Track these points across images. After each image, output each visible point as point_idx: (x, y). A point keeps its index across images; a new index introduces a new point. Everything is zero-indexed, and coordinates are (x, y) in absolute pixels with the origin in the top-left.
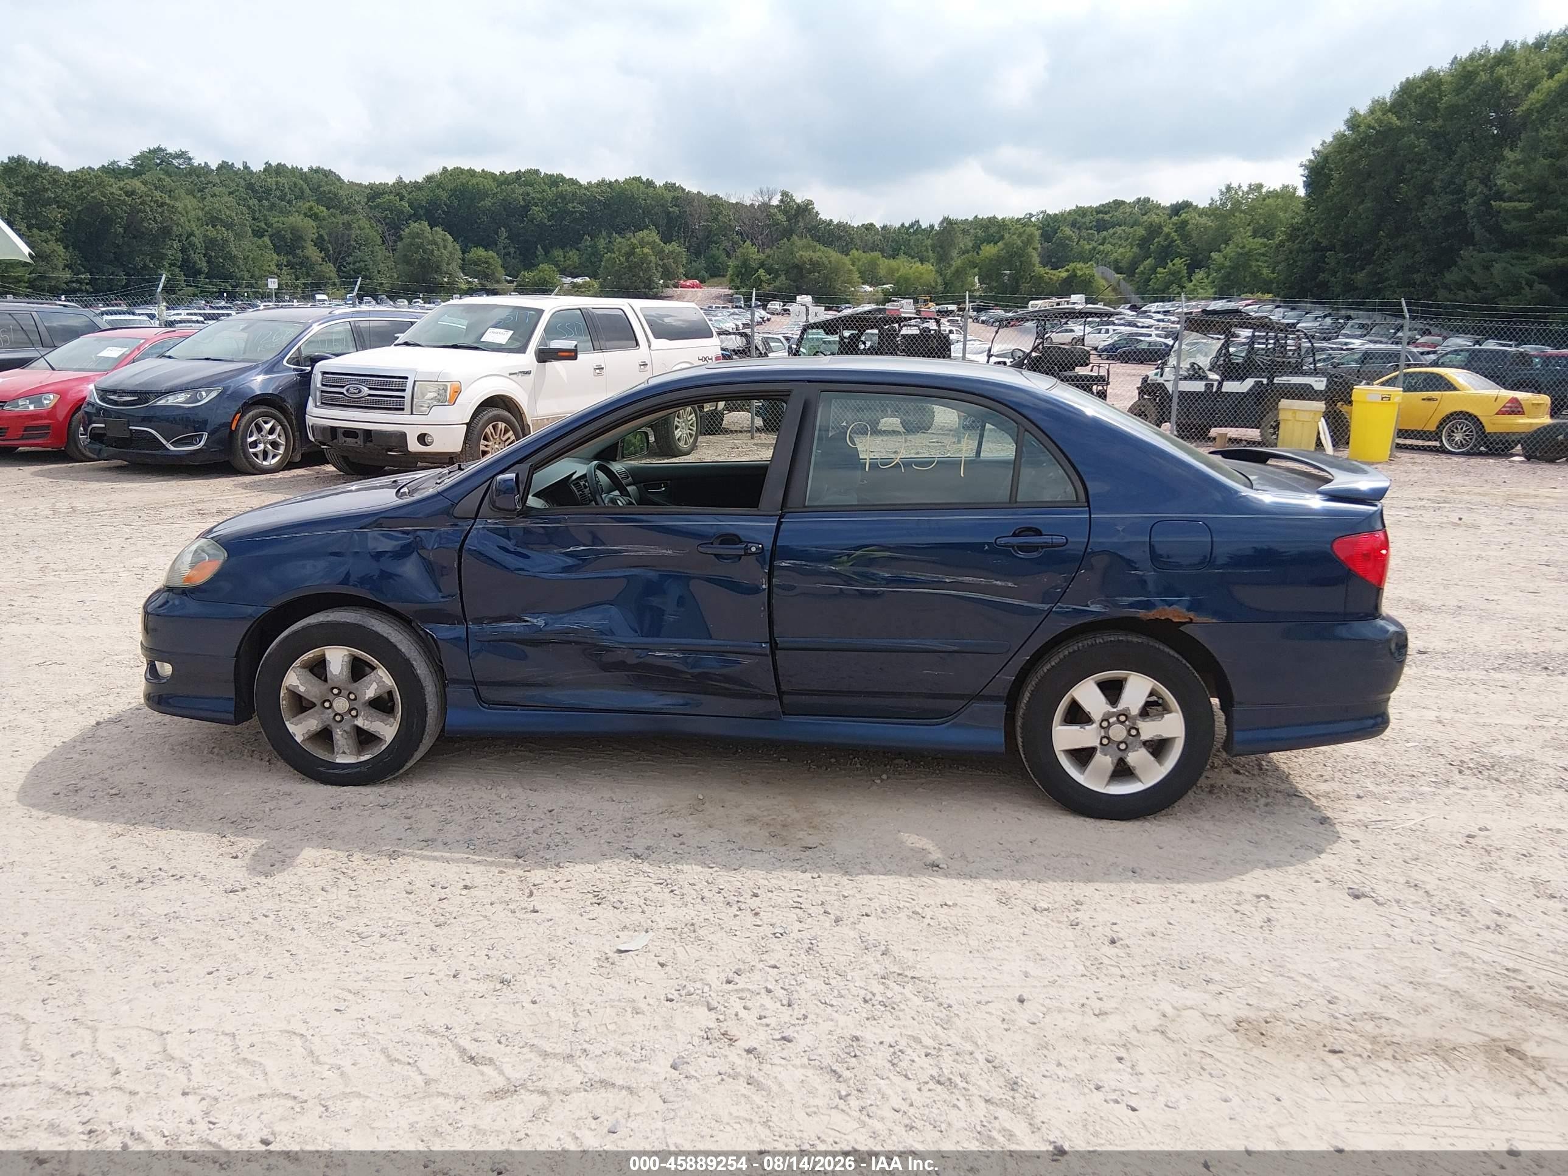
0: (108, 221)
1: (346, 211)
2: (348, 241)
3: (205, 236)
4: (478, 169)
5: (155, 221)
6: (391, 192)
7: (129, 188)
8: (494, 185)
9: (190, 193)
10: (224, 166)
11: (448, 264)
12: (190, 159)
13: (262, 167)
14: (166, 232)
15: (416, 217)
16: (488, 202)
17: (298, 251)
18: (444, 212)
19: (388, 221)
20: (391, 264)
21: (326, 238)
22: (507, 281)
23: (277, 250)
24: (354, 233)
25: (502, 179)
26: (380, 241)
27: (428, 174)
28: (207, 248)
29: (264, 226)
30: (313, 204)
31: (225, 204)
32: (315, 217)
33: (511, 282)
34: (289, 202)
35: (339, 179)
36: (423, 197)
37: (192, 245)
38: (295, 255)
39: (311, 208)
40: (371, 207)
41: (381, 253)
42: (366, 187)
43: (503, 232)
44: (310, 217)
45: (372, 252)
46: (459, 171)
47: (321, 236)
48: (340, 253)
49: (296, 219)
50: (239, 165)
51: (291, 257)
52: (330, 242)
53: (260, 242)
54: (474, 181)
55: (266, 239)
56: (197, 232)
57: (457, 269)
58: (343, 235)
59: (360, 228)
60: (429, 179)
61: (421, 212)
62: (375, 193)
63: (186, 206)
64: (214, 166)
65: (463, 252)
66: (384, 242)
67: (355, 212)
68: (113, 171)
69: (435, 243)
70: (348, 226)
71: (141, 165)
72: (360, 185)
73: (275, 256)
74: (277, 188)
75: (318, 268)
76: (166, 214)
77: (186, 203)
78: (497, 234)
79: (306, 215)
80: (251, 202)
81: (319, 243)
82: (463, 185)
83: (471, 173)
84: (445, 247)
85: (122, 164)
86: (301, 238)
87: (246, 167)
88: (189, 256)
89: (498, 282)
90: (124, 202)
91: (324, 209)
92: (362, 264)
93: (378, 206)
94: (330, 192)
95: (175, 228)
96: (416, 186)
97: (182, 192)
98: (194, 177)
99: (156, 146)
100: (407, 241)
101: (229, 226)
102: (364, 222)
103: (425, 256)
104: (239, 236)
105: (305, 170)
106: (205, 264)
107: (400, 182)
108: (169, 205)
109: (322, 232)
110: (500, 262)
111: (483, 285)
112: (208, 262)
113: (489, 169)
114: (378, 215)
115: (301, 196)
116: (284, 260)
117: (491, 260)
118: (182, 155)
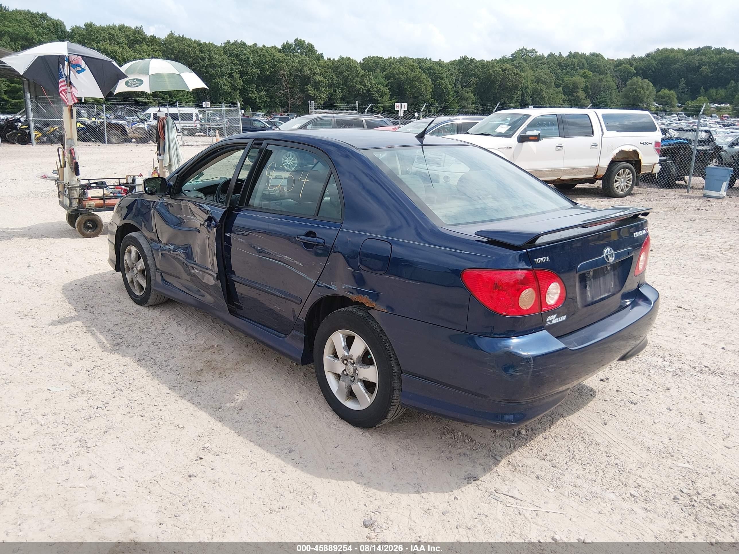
0: (493, 82)
1: (602, 73)
2: (600, 88)
3: (533, 88)
4: (676, 48)
5: (512, 82)
6: (627, 63)
7: (504, 68)
8: (683, 56)
9: (532, 68)
10: (551, 55)
11: (648, 98)
12: (536, 52)
13: (567, 54)
14: (516, 87)
15: (637, 74)
16: (677, 66)
17: (574, 94)
18: (653, 71)
19: (622, 77)
20: (619, 98)
21: (589, 86)
22: (678, 106)
23: (565, 93)
24: (603, 84)
25: (689, 52)
26: (615, 87)
27: (648, 52)
28: (533, 94)
29: (561, 82)
30: (586, 70)
31: (544, 72)
32: (586, 77)
33: (681, 107)
34: (576, 71)
35: (603, 57)
36: (642, 64)
37: (526, 92)
38: (572, 96)
39: (585, 73)
40: (615, 71)
41: (615, 93)
42: (616, 61)
43: (683, 81)
44: (584, 77)
45: (611, 93)
46: (666, 50)
47: (587, 86)
48: (594, 94)
49: (576, 78)
50: (557, 54)
51: (570, 97)
52: (591, 89)
53: (557, 90)
54: (672, 55)
55: (561, 89)
56: (530, 86)
57: (652, 100)
58: (598, 85)
59: (607, 81)
60: (648, 55)
61: (641, 72)
62: (619, 63)
63: (527, 74)
64: (546, 55)
65: (657, 92)
66: (618, 88)
67: (607, 74)
68: (503, 60)
69: (642, 87)
70: (601, 81)
71: (514, 57)
72: (613, 60)
73: (563, 97)
74: (572, 64)
75: (582, 101)
76: (517, 78)
77: (529, 74)
78: (679, 82)
79: (582, 76)
80: (558, 71)
81: (585, 90)
82: (666, 56)
83: (672, 50)
84: (648, 89)
85: (507, 57)
86: (577, 87)
87: (560, 55)
88: (524, 97)
89: (673, 107)
90: (501, 74)
91: (591, 73)
92: (604, 99)
93: (618, 70)
94: (596, 65)
95: (520, 85)
96: (641, 59)
97: (528, 68)
98: (536, 61)
99: (522, 48)
100: (628, 87)
101: (544, 83)
102: (610, 79)
103: (636, 94)
104: (548, 88)
105: (588, 54)
106: (530, 101)
107: (633, 58)
108: (519, 74)
109: (588, 84)
110: (676, 96)
111: (664, 108)
112: (532, 100)
113: (682, 48)
114: (618, 74)
115: (582, 68)
116: (567, 98)
117: (671, 96)
118: (533, 51)
